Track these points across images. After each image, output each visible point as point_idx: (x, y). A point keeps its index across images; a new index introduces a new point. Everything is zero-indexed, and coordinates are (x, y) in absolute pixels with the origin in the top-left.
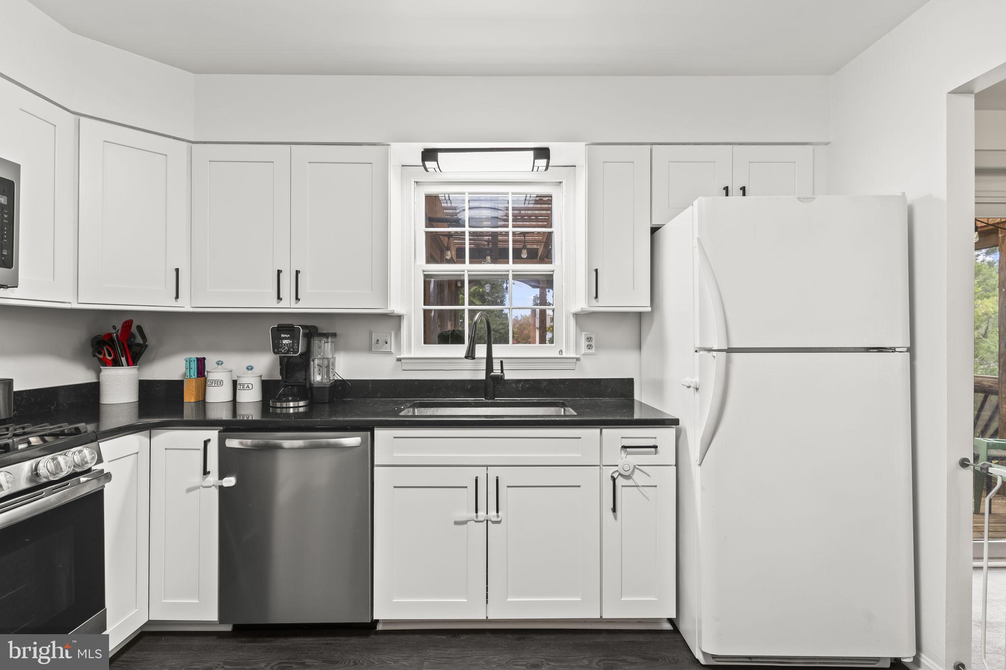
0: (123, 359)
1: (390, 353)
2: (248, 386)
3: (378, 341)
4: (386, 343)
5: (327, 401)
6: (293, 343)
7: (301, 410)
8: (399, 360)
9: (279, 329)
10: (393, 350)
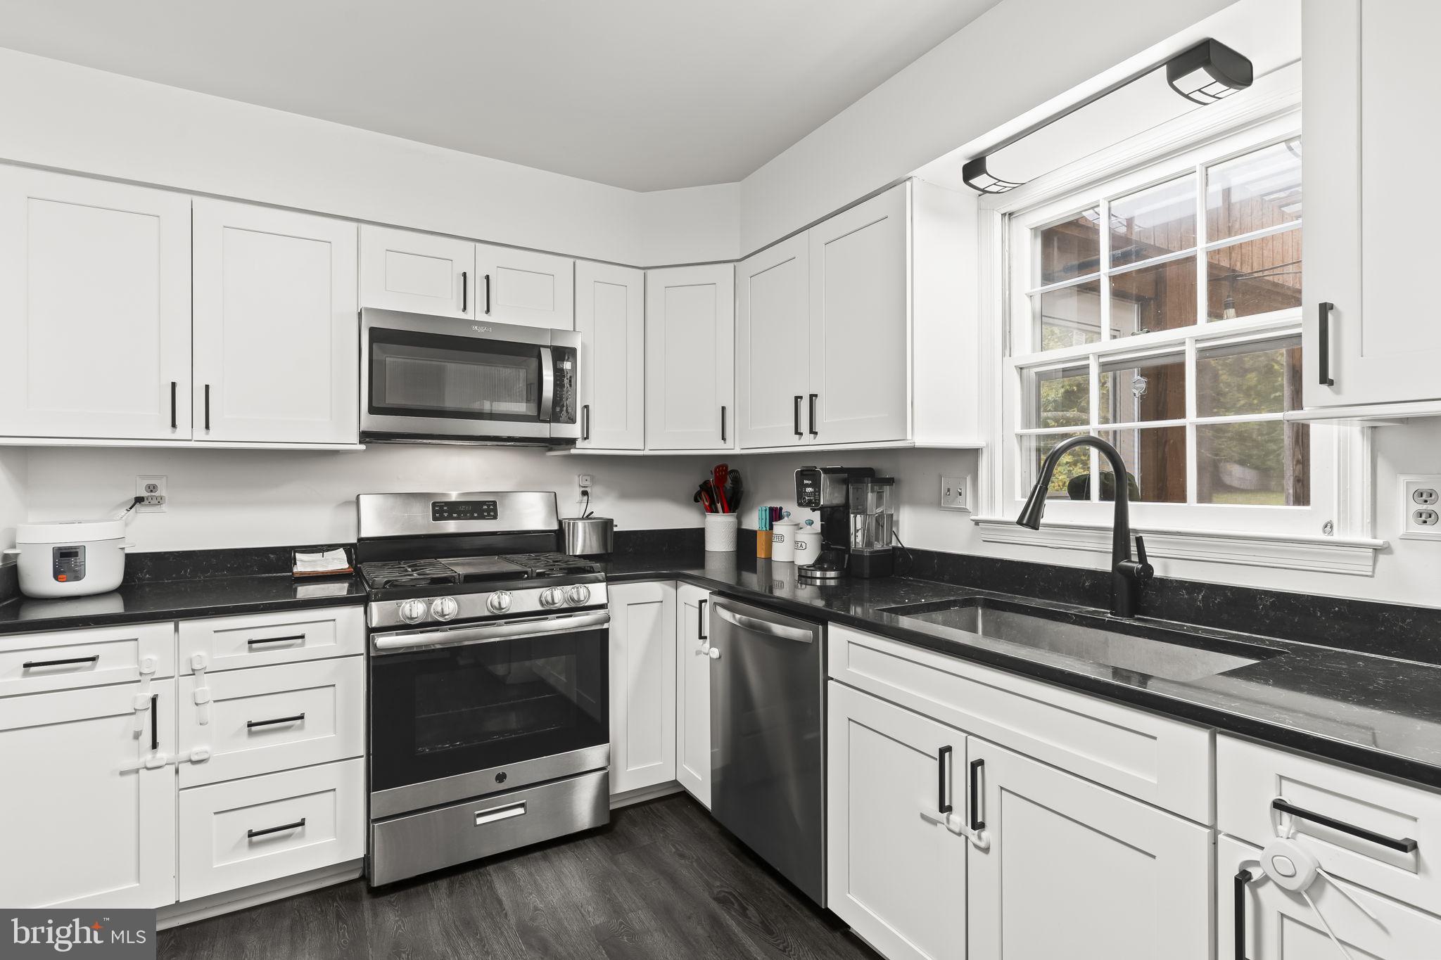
0: (719, 505)
1: (964, 511)
2: (801, 546)
3: (949, 490)
4: (960, 494)
5: (867, 577)
6: (815, 492)
7: (832, 583)
8: (977, 523)
9: (805, 473)
10: (969, 506)
